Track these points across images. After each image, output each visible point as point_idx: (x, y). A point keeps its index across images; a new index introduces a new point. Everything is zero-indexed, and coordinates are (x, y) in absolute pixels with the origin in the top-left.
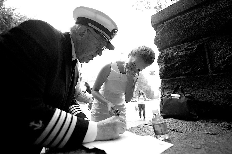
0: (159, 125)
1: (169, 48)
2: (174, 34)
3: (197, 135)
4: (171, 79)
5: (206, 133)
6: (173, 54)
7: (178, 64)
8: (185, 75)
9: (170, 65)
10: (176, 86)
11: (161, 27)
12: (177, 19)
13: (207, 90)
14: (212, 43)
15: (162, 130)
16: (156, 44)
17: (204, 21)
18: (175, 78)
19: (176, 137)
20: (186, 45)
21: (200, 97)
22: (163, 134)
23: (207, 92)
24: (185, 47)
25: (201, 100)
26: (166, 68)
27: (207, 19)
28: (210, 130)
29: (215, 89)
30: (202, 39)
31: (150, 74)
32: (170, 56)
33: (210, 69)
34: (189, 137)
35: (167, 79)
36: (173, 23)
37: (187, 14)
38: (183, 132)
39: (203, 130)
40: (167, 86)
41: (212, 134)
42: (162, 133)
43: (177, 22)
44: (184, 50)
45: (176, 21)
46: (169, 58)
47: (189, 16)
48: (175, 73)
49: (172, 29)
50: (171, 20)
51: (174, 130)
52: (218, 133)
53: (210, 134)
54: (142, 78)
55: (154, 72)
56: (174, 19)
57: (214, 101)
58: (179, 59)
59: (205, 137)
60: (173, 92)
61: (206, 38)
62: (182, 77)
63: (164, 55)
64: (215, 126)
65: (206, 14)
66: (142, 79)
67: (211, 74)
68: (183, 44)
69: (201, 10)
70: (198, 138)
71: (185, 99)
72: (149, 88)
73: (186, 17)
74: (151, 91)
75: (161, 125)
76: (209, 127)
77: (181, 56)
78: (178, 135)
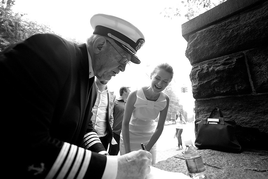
0: (193, 160)
1: (203, 62)
2: (208, 45)
3: (241, 173)
4: (207, 99)
5: (251, 169)
6: (208, 69)
7: (214, 81)
8: (223, 94)
9: (205, 82)
10: (213, 108)
11: (194, 37)
12: (212, 29)
13: (251, 113)
14: (254, 56)
15: (197, 167)
16: (187, 57)
17: (243, 31)
18: (212, 98)
19: (215, 176)
20: (223, 58)
21: (243, 122)
22: (199, 172)
23: (251, 116)
24: (222, 61)
25: (244, 126)
26: (201, 86)
27: (247, 28)
28: (257, 166)
29: (261, 113)
30: (241, 52)
31: (182, 91)
32: (205, 71)
33: (253, 88)
34: (231, 175)
35: (202, 99)
36: (207, 32)
37: (223, 23)
38: (223, 168)
39: (248, 166)
40: (202, 108)
41: (260, 171)
42: (196, 170)
43: (212, 32)
44: (221, 65)
45: (210, 31)
46: (204, 73)
47: (225, 25)
48: (212, 92)
49: (206, 40)
50: (204, 30)
51: (212, 165)
52: (266, 170)
53: (257, 171)
54: (172, 95)
55: (186, 89)
56: (208, 28)
57: (260, 127)
58: (216, 76)
59: (251, 175)
60: (209, 116)
61: (247, 51)
62: (221, 97)
63: (197, 71)
64: (263, 160)
65: (245, 23)
66: (172, 97)
67: (254, 94)
68: (219, 58)
69: (239, 18)
70: (241, 176)
71: (224, 124)
72: (181, 108)
73: (221, 27)
74: (184, 112)
75: (195, 160)
76: (256, 162)
77: (218, 72)
78: (217, 172)
